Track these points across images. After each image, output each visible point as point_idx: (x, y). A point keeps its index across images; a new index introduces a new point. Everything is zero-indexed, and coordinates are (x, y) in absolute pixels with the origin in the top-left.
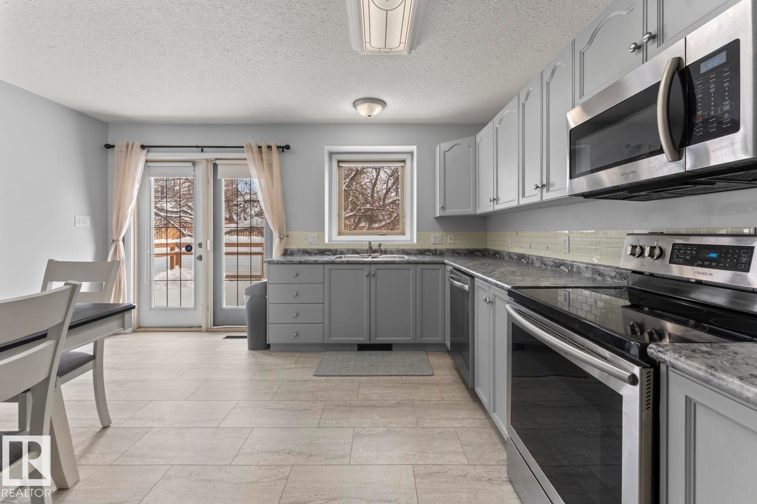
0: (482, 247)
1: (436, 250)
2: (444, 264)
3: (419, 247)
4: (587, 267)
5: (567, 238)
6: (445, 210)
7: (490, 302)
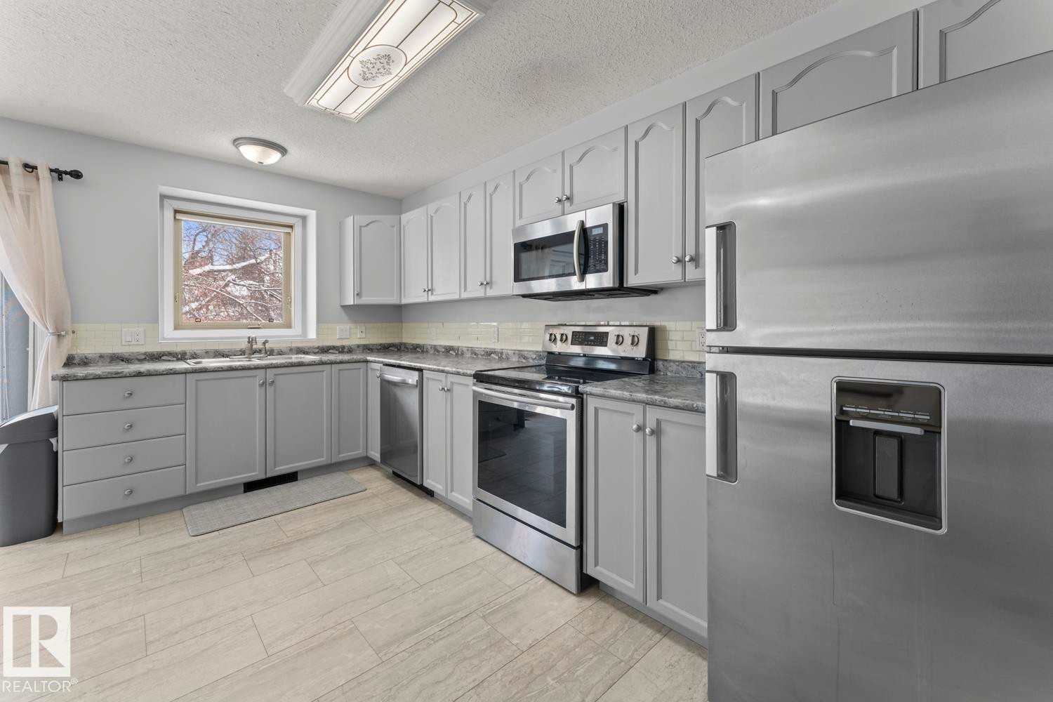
0: (397, 341)
1: (343, 347)
2: (367, 361)
3: (321, 344)
4: (514, 353)
5: (496, 329)
6: (360, 297)
7: (448, 390)
